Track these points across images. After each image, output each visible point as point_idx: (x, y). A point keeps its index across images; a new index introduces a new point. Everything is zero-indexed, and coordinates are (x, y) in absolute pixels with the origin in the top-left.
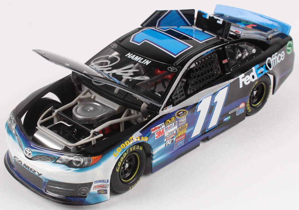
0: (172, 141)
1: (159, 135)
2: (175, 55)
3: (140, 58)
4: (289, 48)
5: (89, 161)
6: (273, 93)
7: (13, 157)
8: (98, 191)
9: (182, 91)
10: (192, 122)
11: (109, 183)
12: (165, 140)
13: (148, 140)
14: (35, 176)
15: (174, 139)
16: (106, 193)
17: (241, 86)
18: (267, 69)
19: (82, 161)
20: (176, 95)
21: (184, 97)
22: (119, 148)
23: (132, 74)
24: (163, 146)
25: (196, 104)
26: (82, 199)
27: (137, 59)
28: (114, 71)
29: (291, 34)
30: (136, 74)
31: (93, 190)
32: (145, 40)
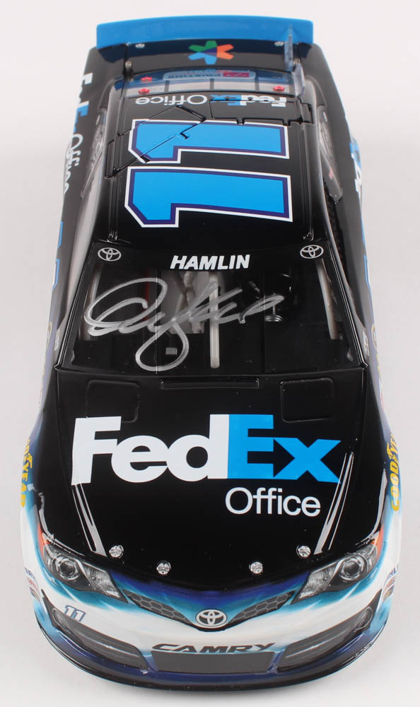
2: (286, 216)
3: (214, 258)
19: (360, 562)
22: (392, 488)
27: (209, 262)
28: (180, 318)
30: (242, 302)
32: (174, 206)
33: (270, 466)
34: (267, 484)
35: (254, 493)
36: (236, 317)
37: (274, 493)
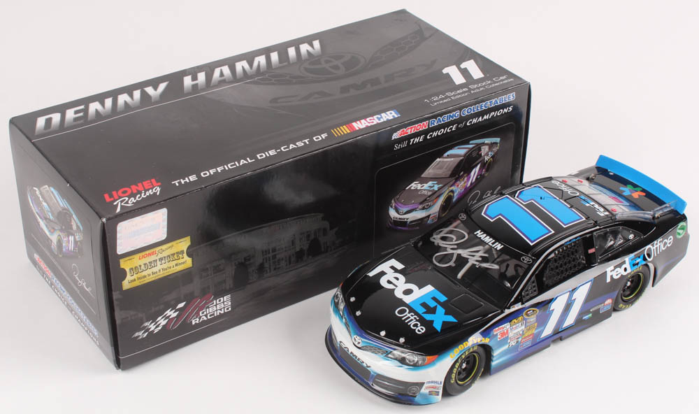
0: (517, 342)
1: (502, 336)
2: (532, 242)
3: (491, 239)
4: (681, 231)
5: (424, 360)
6: (653, 286)
7: (339, 342)
8: (430, 392)
9: (534, 287)
10: (543, 322)
11: (442, 385)
12: (509, 341)
13: (490, 341)
14: (362, 366)
15: (520, 340)
16: (438, 395)
17: (608, 280)
18: (645, 259)
19: (416, 360)
20: (527, 291)
21: (536, 293)
22: (457, 349)
23: (480, 259)
24: (506, 347)
25: (551, 301)
26: (412, 398)
27: (488, 239)
28: (460, 251)
29: (686, 212)
30: (484, 260)
31: (424, 390)
32: (500, 214)
33: (425, 310)
34: (416, 313)
35: (409, 313)
36: (477, 263)
37: (415, 318)
